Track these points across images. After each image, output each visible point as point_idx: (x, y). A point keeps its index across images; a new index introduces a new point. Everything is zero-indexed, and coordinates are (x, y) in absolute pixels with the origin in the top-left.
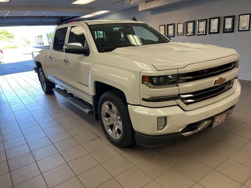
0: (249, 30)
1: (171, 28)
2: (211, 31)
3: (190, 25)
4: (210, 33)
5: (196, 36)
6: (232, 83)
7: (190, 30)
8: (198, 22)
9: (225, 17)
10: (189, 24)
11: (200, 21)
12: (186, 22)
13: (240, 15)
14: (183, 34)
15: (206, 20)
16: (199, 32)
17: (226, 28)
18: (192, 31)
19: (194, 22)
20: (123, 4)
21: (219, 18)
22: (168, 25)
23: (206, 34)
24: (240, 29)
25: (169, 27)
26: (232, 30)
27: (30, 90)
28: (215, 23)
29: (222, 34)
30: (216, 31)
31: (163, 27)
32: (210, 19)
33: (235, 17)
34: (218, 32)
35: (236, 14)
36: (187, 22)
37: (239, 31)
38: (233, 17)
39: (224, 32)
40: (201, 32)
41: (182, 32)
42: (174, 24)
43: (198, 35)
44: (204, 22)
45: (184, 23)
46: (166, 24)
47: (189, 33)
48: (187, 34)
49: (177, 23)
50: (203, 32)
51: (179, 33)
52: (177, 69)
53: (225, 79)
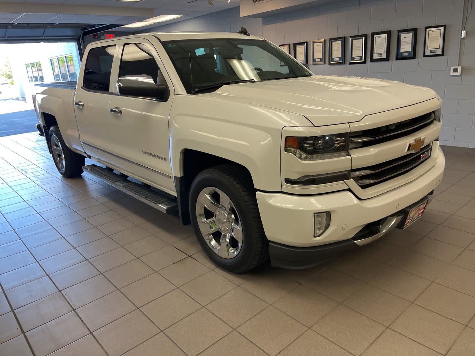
0: (442, 55)
1: (301, 49)
2: (375, 57)
3: (337, 46)
4: (372, 60)
5: (347, 65)
6: (431, 149)
7: (337, 54)
8: (350, 39)
9: (400, 31)
10: (334, 43)
11: (354, 37)
12: (330, 40)
13: (426, 28)
14: (323, 60)
15: (366, 36)
16: (353, 59)
17: (402, 50)
18: (340, 56)
19: (344, 40)
20: (211, 4)
21: (389, 33)
22: (295, 45)
23: (365, 62)
24: (426, 54)
25: (298, 48)
26: (412, 56)
27: (30, 171)
28: (381, 41)
29: (394, 63)
30: (384, 56)
31: (286, 48)
32: (373, 34)
33: (419, 31)
34: (387, 59)
35: (420, 26)
36: (332, 40)
37: (425, 56)
38: (415, 31)
39: (397, 59)
40: (356, 58)
41: (322, 58)
42: (307, 43)
43: (351, 64)
44: (362, 40)
45: (325, 40)
46: (292, 43)
47: (335, 59)
48: (331, 62)
49: (312, 42)
50: (361, 58)
51: (317, 60)
52: (348, 124)
53: (423, 141)
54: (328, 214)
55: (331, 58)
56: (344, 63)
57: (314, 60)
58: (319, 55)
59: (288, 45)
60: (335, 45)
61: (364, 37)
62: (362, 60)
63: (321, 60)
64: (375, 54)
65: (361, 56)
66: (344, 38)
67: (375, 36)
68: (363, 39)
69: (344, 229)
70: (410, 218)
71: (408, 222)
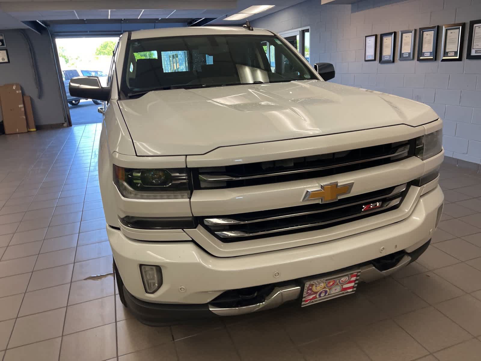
1: (388, 41)
2: (473, 53)
3: (429, 37)
4: (469, 57)
5: (439, 62)
6: (403, 195)
7: (428, 48)
8: (444, 29)
10: (425, 34)
11: (449, 27)
14: (412, 56)
15: (463, 25)
16: (446, 54)
18: (431, 50)
19: (438, 30)
22: (382, 36)
23: (460, 59)
25: (385, 39)
31: (373, 39)
36: (422, 30)
40: (450, 54)
41: (410, 52)
42: (395, 33)
43: (443, 60)
44: (458, 30)
45: (416, 30)
46: (379, 33)
47: (426, 54)
48: (421, 58)
49: (401, 31)
50: (456, 53)
51: (405, 55)
52: (185, 157)
53: (349, 187)
54: (158, 269)
55: (421, 53)
56: (435, 59)
57: (401, 54)
58: (407, 49)
59: (374, 37)
60: (427, 36)
61: (461, 27)
62: (457, 56)
63: (409, 54)
64: (473, 49)
65: (456, 50)
66: (436, 27)
67: (475, 25)
68: (459, 28)
69: (181, 291)
70: (316, 293)
71: (315, 298)
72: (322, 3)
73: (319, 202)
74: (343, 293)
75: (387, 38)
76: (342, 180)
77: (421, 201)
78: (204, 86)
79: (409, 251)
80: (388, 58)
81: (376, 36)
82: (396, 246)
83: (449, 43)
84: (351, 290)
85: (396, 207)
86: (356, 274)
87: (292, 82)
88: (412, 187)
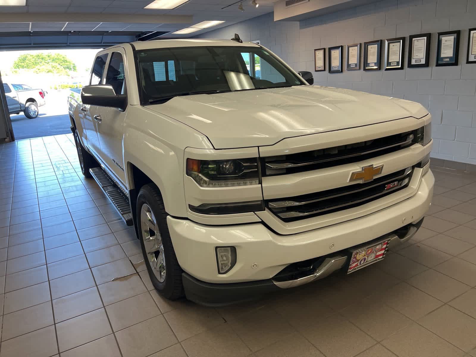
1: (336, 54)
2: (413, 62)
3: (373, 50)
4: (410, 66)
5: (383, 71)
6: (410, 176)
7: (372, 58)
8: (386, 43)
9: (440, 34)
10: (369, 47)
11: (392, 41)
12: (365, 43)
13: (470, 30)
14: (358, 67)
15: (404, 39)
16: (389, 64)
17: (442, 55)
18: (376, 62)
19: (381, 44)
20: (242, 9)
21: (429, 36)
22: (330, 49)
23: (402, 68)
24: (470, 60)
25: (333, 52)
26: (454, 61)
28: (420, 45)
29: (433, 69)
30: (423, 62)
31: (322, 52)
32: (412, 37)
33: (462, 34)
34: (427, 64)
35: (463, 27)
36: (367, 44)
37: (468, 62)
38: (458, 33)
39: (438, 65)
40: (392, 64)
41: (357, 63)
42: (342, 47)
43: (387, 70)
44: (399, 43)
45: (361, 44)
46: (327, 47)
47: (371, 65)
48: (366, 68)
49: (347, 45)
50: (398, 63)
51: (352, 66)
52: (257, 148)
53: (380, 169)
54: (233, 249)
55: (366, 64)
56: (380, 68)
57: (348, 65)
58: (354, 60)
59: (323, 50)
60: (371, 49)
61: (401, 41)
62: (399, 66)
63: (356, 65)
64: (413, 59)
65: (399, 61)
66: (380, 41)
67: (414, 39)
68: (400, 42)
69: (254, 268)
70: (358, 261)
71: (357, 265)
72: (275, 21)
73: (361, 182)
74: (376, 260)
75: (335, 51)
76: (376, 162)
77: (423, 180)
78: (218, 91)
79: (414, 223)
80: (337, 69)
81: (324, 49)
82: (413, 217)
83: (391, 54)
84: (381, 257)
85: (406, 186)
86: (387, 242)
87: (293, 87)
88: (416, 169)
